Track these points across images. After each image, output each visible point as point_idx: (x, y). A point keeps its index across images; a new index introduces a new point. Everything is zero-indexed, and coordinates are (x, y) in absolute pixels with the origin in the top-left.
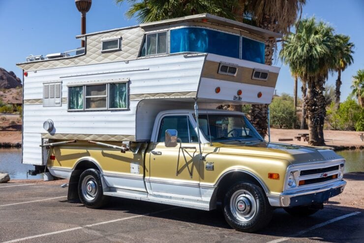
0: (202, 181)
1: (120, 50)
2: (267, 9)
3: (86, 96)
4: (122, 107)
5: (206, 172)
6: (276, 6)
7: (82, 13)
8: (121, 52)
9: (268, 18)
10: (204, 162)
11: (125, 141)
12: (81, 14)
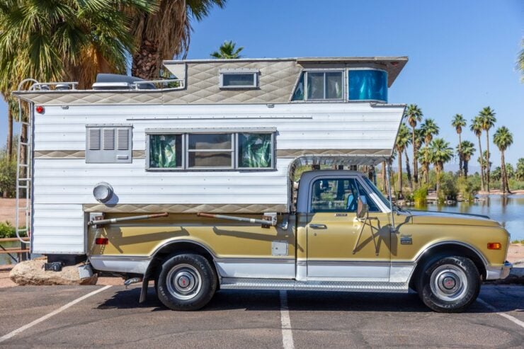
0: (393, 258)
1: (257, 89)
3: (190, 148)
4: (257, 166)
5: (400, 246)
8: (259, 91)
10: (397, 235)
11: (268, 212)
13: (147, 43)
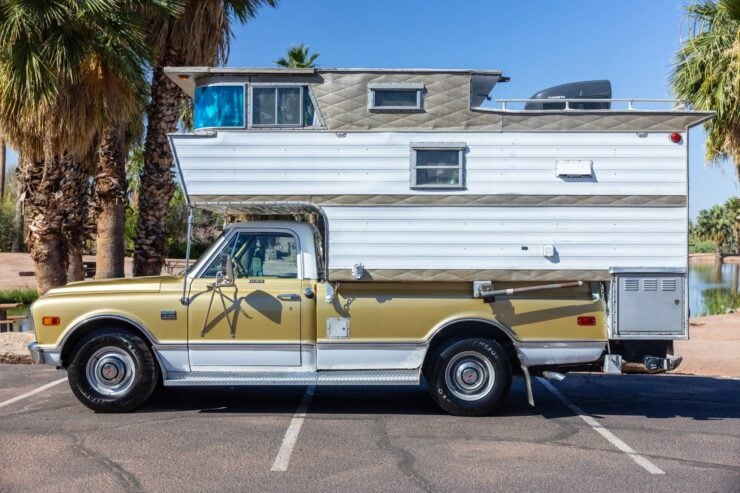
13: (173, 52)
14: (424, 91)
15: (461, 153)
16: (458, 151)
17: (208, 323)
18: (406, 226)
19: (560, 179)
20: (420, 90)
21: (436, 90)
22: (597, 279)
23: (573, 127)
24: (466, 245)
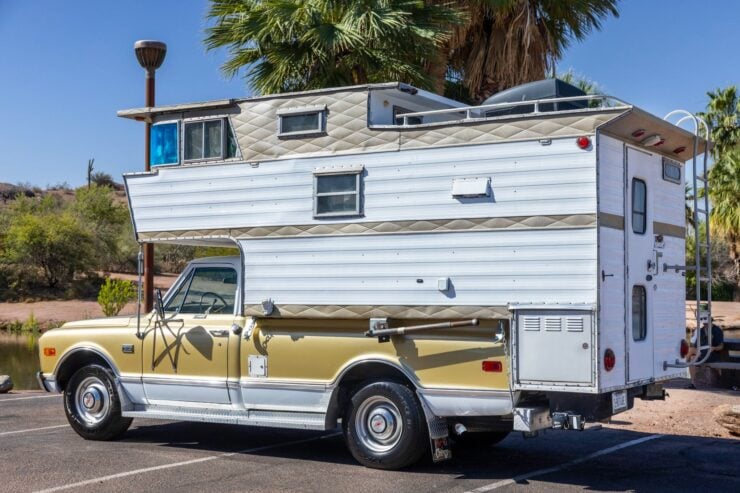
2: (490, 68)
6: (506, 61)
7: (148, 69)
9: (491, 84)
12: (145, 73)
14: (326, 112)
15: (358, 177)
16: (355, 175)
17: (156, 358)
18: (308, 259)
19: (456, 201)
20: (322, 111)
21: (337, 110)
22: (496, 316)
23: (469, 140)
24: (363, 278)
